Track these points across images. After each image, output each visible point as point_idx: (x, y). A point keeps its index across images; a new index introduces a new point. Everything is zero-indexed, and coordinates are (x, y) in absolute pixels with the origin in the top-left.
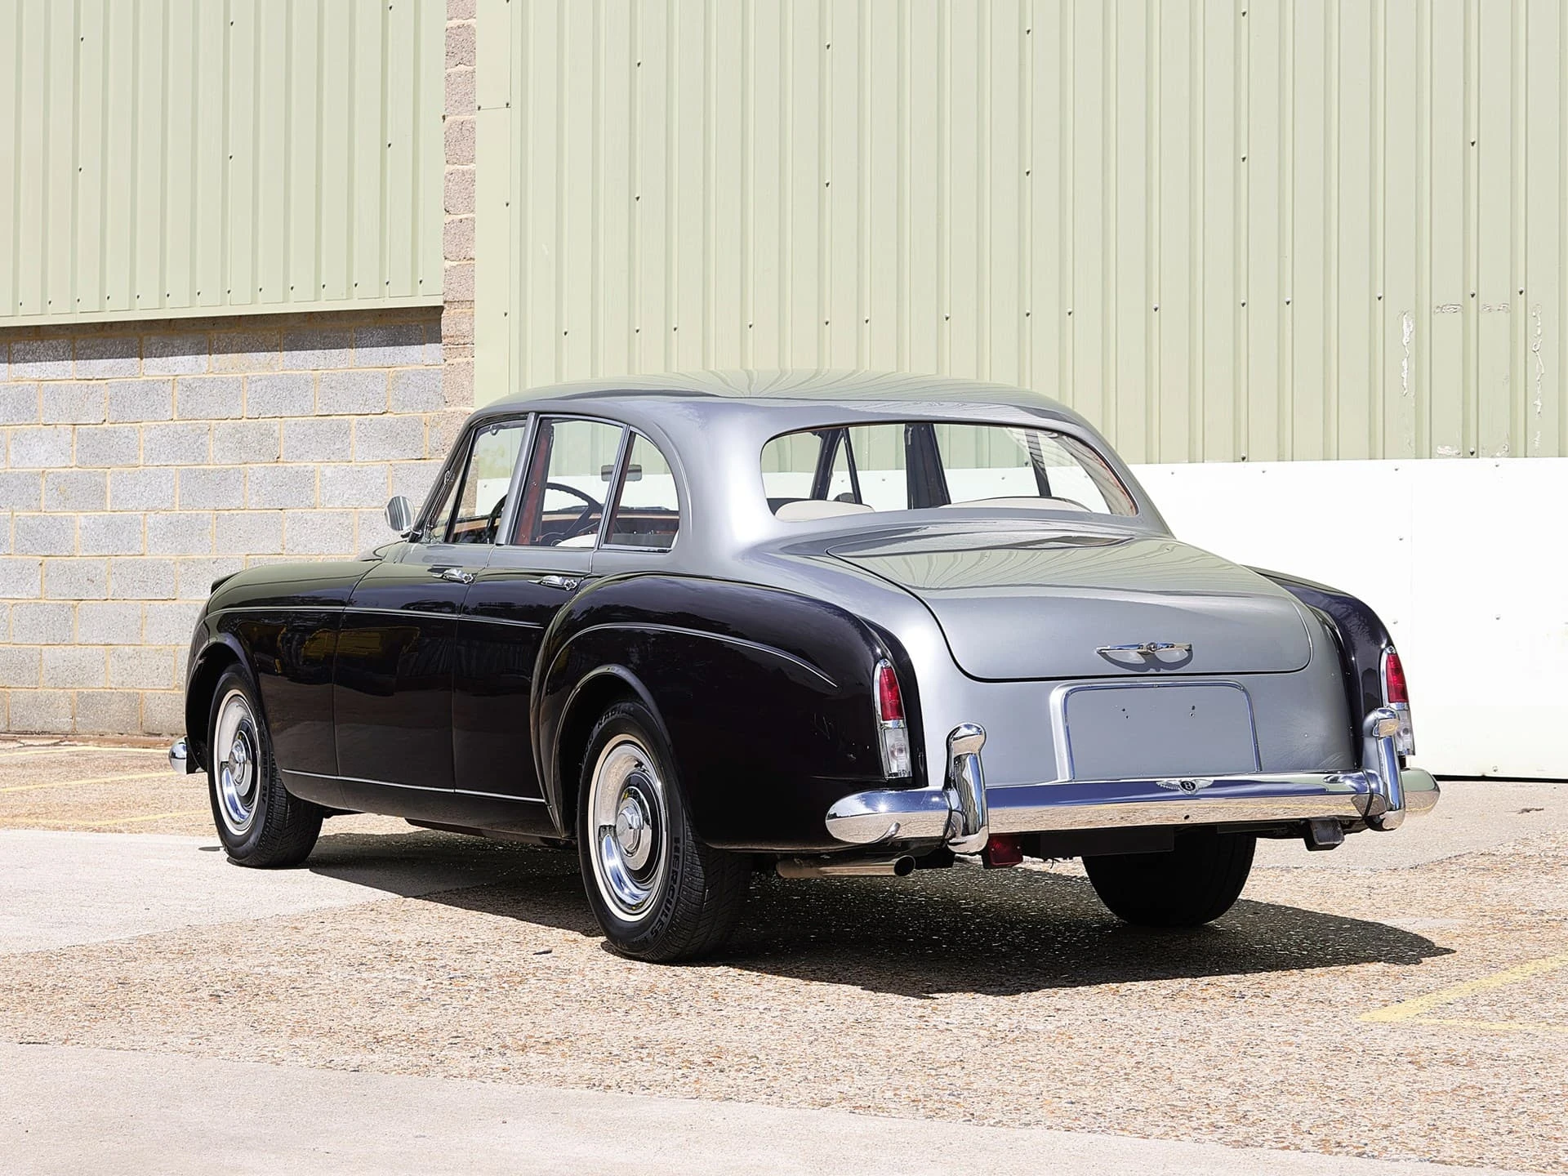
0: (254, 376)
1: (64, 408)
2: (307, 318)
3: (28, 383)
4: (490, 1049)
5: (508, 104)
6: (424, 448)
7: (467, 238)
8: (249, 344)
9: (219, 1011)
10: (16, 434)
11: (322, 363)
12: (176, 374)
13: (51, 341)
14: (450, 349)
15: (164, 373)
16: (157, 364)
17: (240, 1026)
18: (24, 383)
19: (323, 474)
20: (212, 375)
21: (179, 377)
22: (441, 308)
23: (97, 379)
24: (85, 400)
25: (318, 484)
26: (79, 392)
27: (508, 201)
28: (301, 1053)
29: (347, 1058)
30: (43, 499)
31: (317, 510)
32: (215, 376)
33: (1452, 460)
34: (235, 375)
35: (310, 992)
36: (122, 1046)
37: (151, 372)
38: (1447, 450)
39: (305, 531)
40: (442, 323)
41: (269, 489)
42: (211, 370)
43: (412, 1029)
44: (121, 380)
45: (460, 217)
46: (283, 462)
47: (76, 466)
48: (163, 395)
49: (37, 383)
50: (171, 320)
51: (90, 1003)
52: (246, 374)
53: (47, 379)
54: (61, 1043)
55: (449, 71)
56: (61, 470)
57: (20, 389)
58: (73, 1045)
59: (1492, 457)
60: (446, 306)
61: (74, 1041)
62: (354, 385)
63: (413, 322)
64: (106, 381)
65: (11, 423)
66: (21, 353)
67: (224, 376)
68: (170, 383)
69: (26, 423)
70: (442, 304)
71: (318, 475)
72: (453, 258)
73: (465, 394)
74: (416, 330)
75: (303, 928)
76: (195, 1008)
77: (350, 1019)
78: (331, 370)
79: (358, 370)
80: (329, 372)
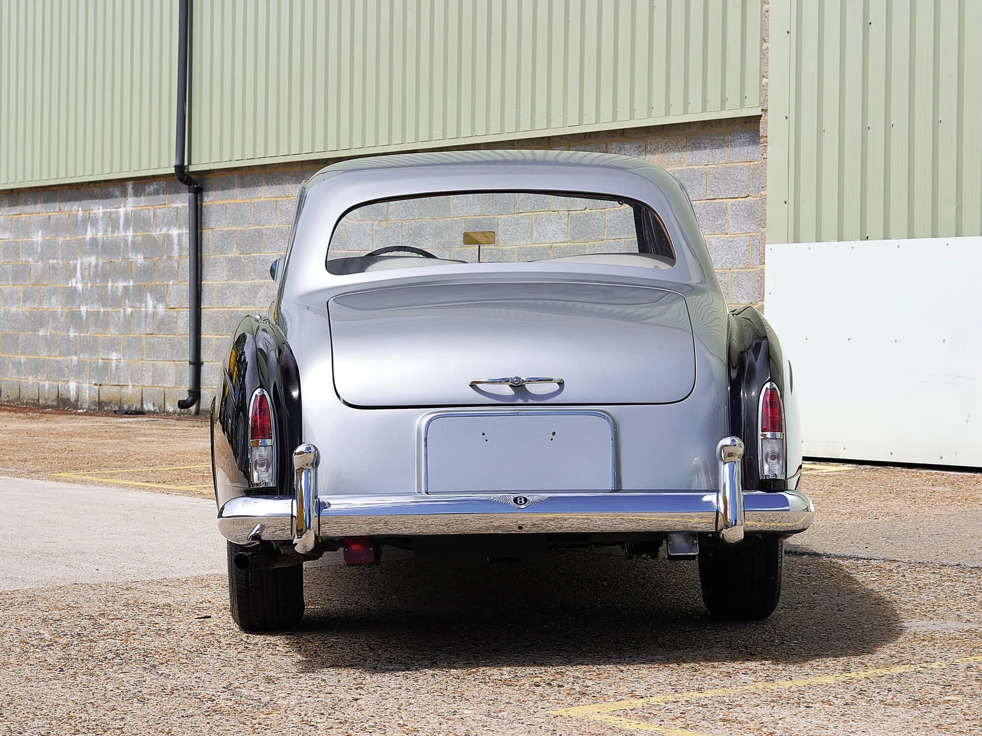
11: (711, 160)
14: (765, 146)
27: (789, 30)
40: (760, 126)
60: (763, 113)
62: (729, 176)
70: (760, 114)
72: (767, 76)
78: (716, 164)
79: (732, 165)
80: (715, 166)
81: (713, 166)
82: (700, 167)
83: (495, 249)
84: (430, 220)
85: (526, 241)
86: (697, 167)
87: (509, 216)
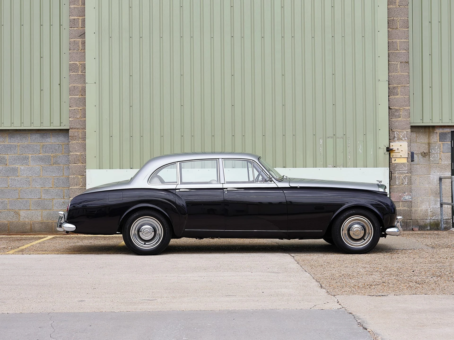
5: (95, 83)
6: (51, 162)
11: (20, 142)
14: (72, 139)
19: (20, 168)
22: (69, 130)
25: (19, 171)
31: (19, 177)
33: (331, 168)
38: (330, 166)
39: (15, 182)
40: (69, 133)
41: (4, 172)
45: (74, 108)
46: (8, 165)
55: (70, 74)
59: (340, 167)
71: (19, 168)
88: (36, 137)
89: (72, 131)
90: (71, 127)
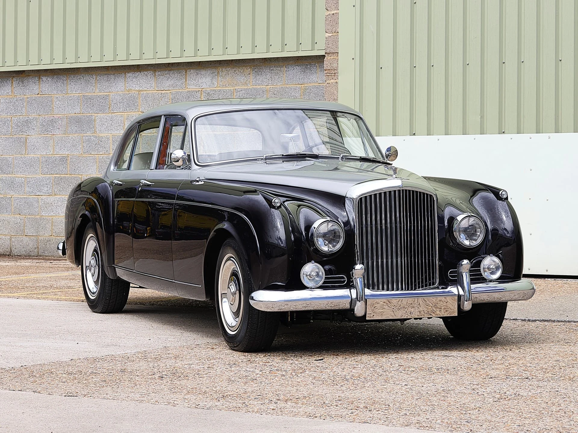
0: (238, 89)
1: (150, 104)
2: (264, 61)
3: (134, 92)
4: (272, 401)
7: (336, 22)
8: (237, 73)
9: (160, 383)
10: (128, 116)
11: (270, 82)
12: (202, 88)
13: (144, 72)
14: (328, 75)
15: (197, 88)
16: (194, 83)
17: (166, 389)
18: (132, 92)
20: (219, 88)
21: (203, 89)
22: (324, 56)
23: (166, 90)
24: (160, 100)
26: (157, 96)
27: (354, 5)
28: (187, 401)
29: (206, 403)
30: (141, 148)
32: (221, 89)
34: (230, 88)
35: (205, 376)
36: (109, 398)
37: (191, 87)
40: (324, 63)
42: (218, 86)
43: (242, 391)
44: (177, 90)
45: (333, 12)
47: (155, 132)
48: (196, 98)
49: (138, 92)
50: (200, 62)
51: (104, 380)
52: (235, 88)
53: (143, 90)
54: (83, 396)
56: (149, 134)
57: (130, 95)
58: (88, 397)
60: (326, 55)
61: (89, 396)
62: (285, 93)
63: (312, 63)
64: (170, 91)
65: (126, 111)
66: (131, 78)
67: (225, 89)
68: (200, 93)
69: (133, 111)
70: (324, 54)
72: (329, 32)
73: (335, 97)
74: (314, 66)
75: (216, 348)
76: (150, 382)
77: (216, 387)
78: (275, 86)
79: (288, 86)
80: (273, 86)
81: (272, 87)
82: (262, 87)
83: (93, 136)
84: (36, 116)
85: (120, 131)
86: (260, 87)
87: (104, 115)
88: (295, 72)
89: (329, 58)
90: (328, 51)
